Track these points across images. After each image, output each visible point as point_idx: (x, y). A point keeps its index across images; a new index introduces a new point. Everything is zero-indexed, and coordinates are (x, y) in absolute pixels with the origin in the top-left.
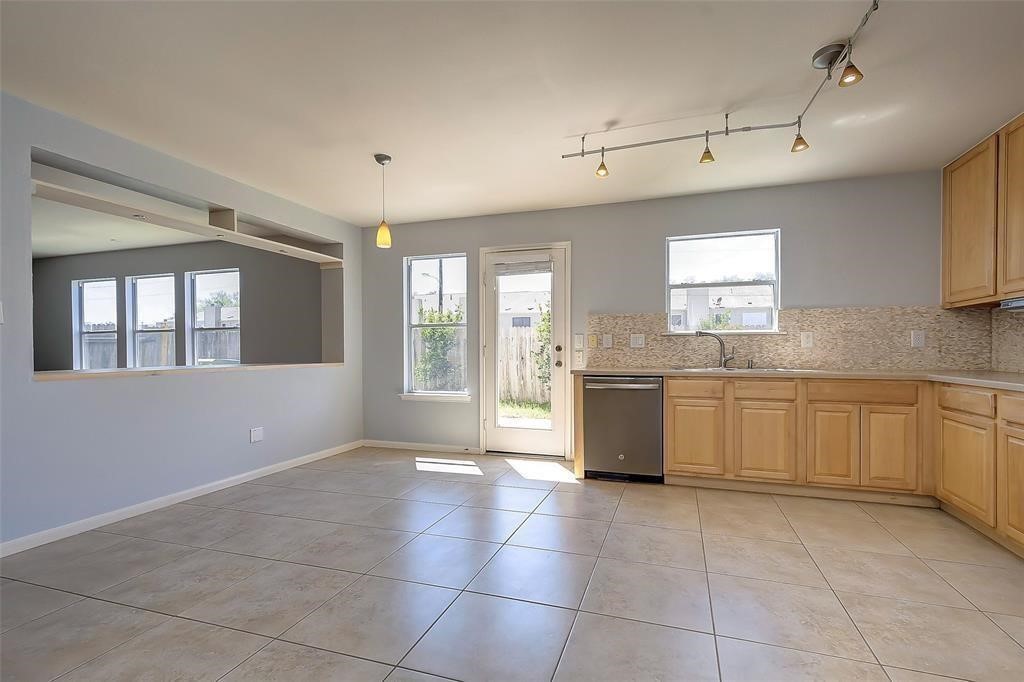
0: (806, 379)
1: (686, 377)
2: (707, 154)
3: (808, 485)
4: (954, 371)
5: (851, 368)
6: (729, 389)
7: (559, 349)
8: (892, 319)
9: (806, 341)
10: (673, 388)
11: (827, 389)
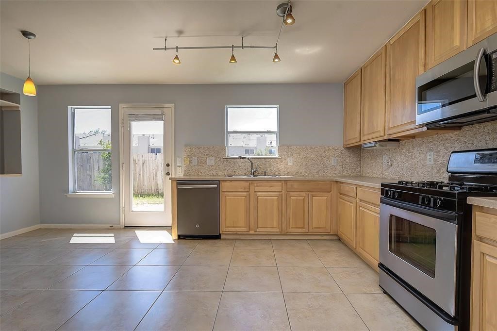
0: (286, 181)
1: (231, 181)
2: (233, 58)
3: (286, 234)
4: (347, 176)
5: (308, 176)
6: (252, 187)
7: (168, 165)
8: (325, 152)
9: (290, 161)
10: (225, 186)
11: (296, 185)
